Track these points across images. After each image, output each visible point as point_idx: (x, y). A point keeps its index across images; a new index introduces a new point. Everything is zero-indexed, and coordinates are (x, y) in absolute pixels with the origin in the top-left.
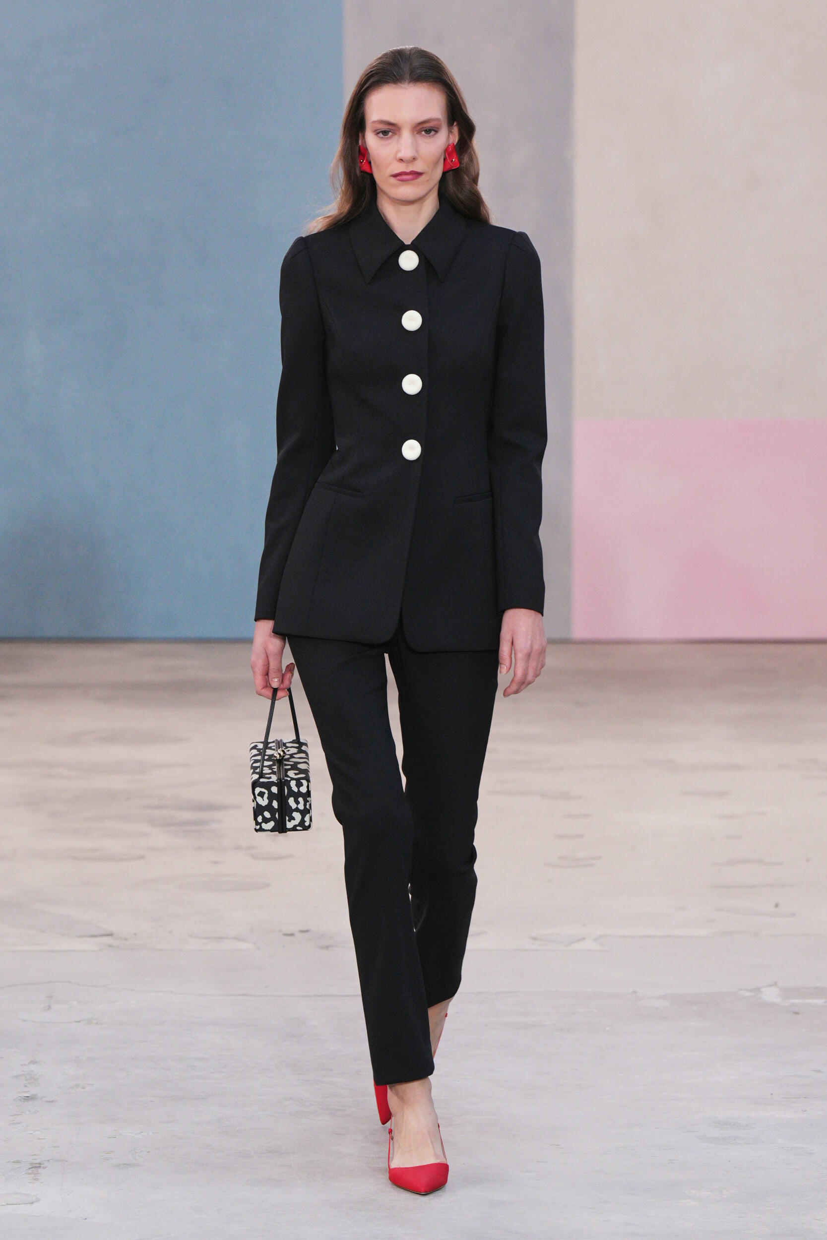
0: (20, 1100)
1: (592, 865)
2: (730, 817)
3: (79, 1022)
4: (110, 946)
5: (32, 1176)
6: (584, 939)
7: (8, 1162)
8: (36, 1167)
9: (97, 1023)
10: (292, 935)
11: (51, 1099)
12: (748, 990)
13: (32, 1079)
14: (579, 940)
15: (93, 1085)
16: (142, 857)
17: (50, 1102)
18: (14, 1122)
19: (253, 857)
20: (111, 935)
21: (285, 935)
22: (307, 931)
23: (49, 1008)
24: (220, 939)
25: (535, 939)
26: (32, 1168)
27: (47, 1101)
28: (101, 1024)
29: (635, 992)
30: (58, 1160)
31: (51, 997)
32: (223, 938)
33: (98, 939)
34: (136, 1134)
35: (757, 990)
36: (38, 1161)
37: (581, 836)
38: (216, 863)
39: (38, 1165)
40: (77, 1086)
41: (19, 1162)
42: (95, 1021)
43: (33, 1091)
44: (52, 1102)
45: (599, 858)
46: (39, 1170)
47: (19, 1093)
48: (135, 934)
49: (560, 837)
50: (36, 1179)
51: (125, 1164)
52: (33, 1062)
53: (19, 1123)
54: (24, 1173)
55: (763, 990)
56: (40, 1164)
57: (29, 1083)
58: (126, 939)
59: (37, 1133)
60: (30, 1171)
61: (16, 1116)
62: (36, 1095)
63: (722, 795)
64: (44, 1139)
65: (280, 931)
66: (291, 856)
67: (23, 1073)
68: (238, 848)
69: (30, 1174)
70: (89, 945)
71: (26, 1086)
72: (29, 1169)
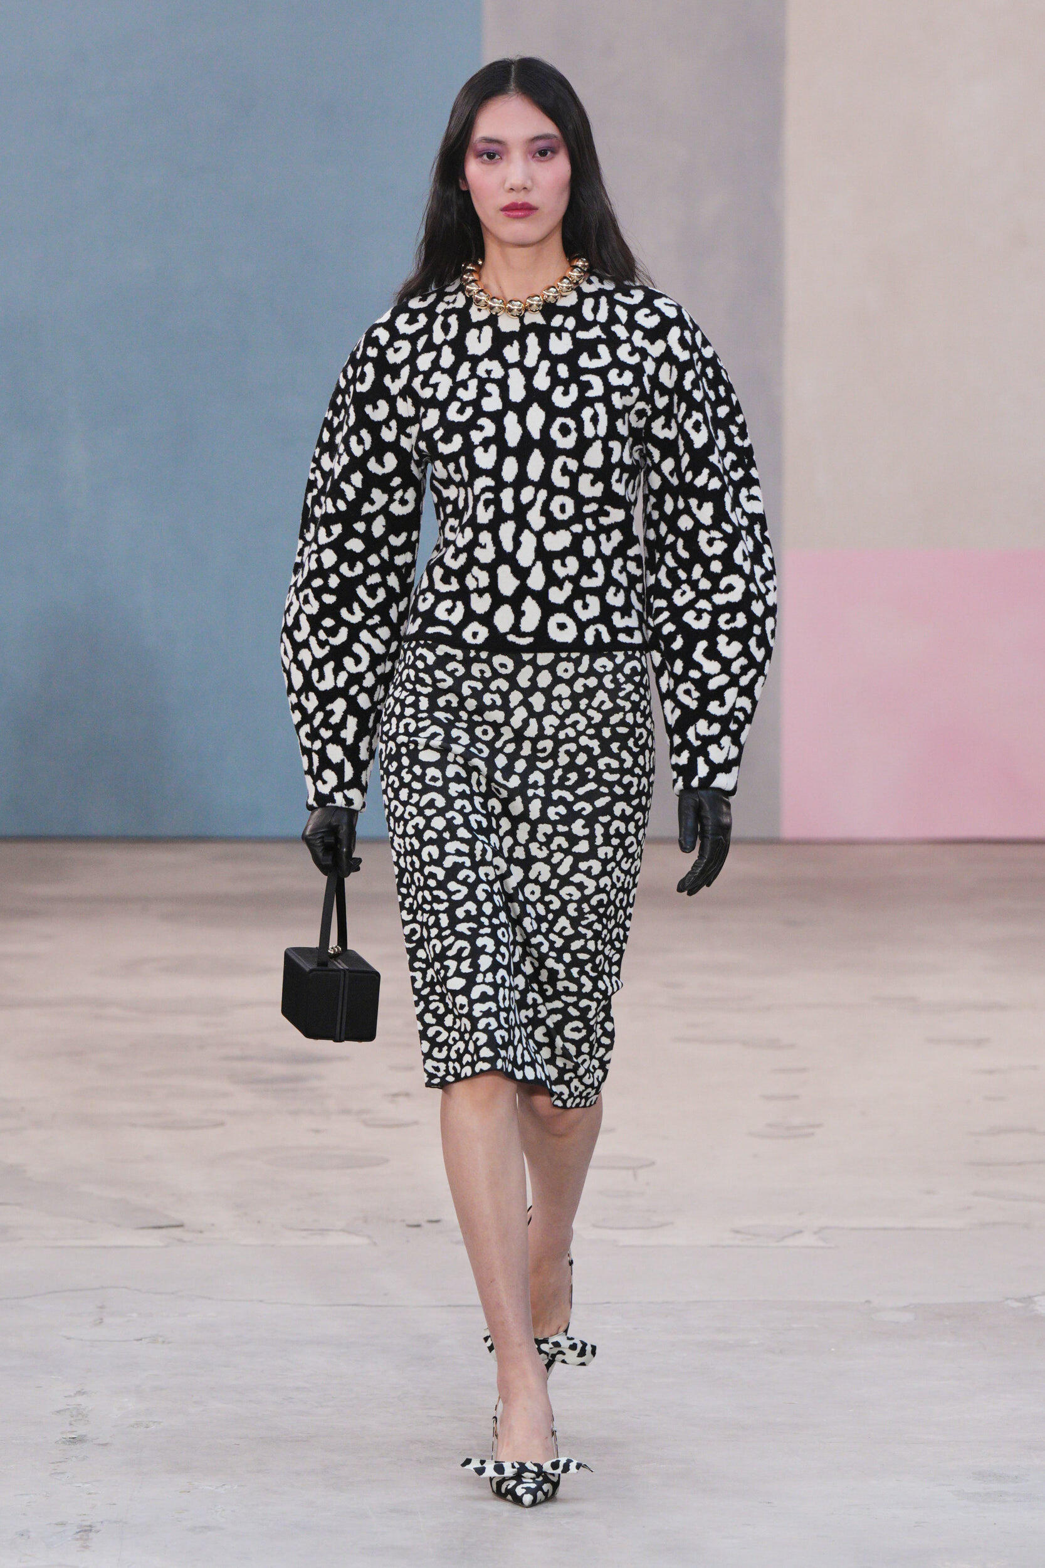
0: (64, 1442)
1: (812, 1134)
2: (991, 1072)
3: (141, 1340)
4: (181, 1240)
5: (79, 1543)
6: (800, 1232)
7: (50, 1524)
8: (85, 1531)
9: (163, 1342)
10: (418, 1226)
11: (104, 1442)
12: (1017, 1300)
13: (79, 1415)
14: (794, 1234)
15: (159, 1423)
16: (222, 1124)
17: (103, 1445)
18: (55, 1471)
19: (366, 1123)
20: (181, 1226)
21: (409, 1226)
22: (437, 1221)
23: (101, 1321)
24: (323, 1231)
25: (737, 1232)
26: (79, 1532)
27: (99, 1445)
28: (169, 1343)
29: (868, 1302)
30: (115, 1522)
31: (102, 1307)
32: (327, 1230)
33: (164, 1231)
34: (217, 1488)
35: (1029, 1299)
36: (88, 1523)
37: (796, 1097)
38: (317, 1131)
39: (89, 1528)
40: (138, 1424)
41: (63, 1524)
42: (160, 1339)
43: (80, 1430)
44: (106, 1445)
45: (819, 1126)
46: (91, 1535)
47: (62, 1433)
48: (213, 1225)
49: (769, 1098)
50: (86, 1547)
51: (202, 1527)
52: (81, 1393)
53: (62, 1473)
54: (69, 1539)
55: (1036, 1299)
56: (90, 1526)
57: (75, 1421)
58: (201, 1232)
59: (87, 1485)
60: (78, 1536)
61: (59, 1464)
62: (85, 1436)
63: (979, 1042)
64: (95, 1494)
65: (403, 1221)
66: (416, 1123)
67: (69, 1407)
68: (346, 1112)
69: (77, 1539)
70: (153, 1239)
71: (71, 1424)
72: (77, 1533)
